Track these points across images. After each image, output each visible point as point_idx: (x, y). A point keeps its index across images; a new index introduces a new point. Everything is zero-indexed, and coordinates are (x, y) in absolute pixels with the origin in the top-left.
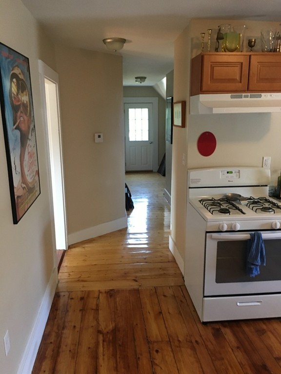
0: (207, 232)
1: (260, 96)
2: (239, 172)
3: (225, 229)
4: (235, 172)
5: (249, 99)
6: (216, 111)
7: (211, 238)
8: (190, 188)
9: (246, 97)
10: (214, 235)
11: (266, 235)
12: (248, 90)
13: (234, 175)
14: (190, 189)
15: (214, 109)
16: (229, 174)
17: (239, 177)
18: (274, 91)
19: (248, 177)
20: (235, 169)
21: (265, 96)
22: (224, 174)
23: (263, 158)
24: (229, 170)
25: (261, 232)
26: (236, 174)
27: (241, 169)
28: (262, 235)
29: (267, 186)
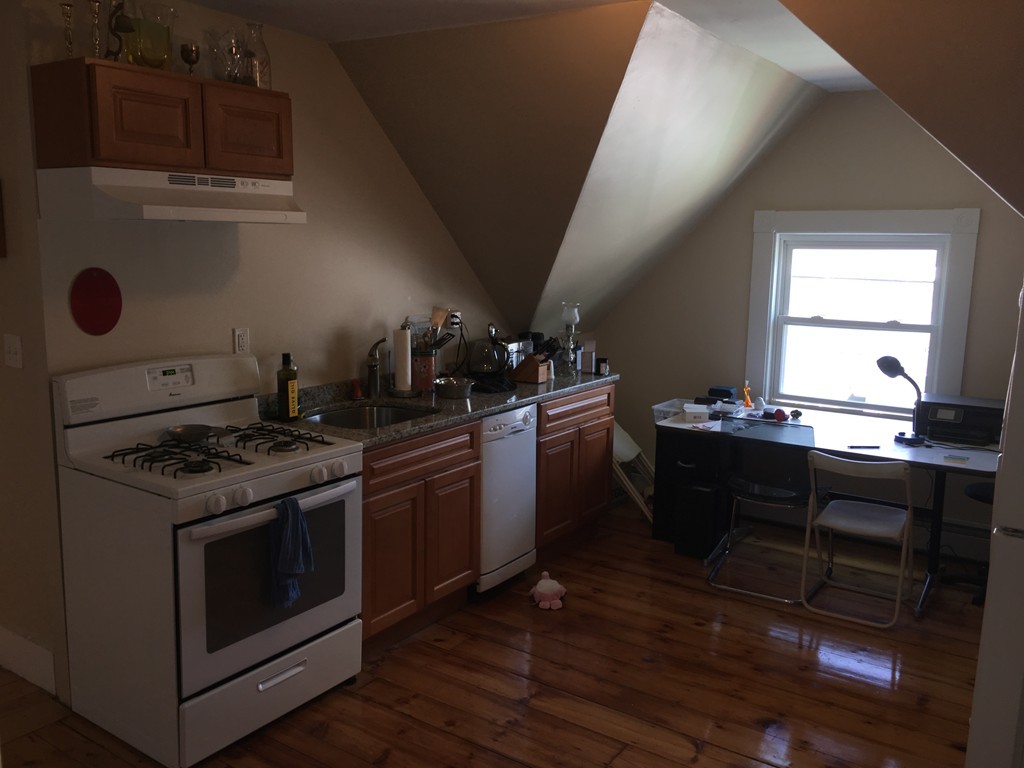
0: (176, 528)
1: (233, 185)
2: (191, 369)
3: (224, 508)
4: (182, 370)
5: (208, 188)
6: (151, 212)
7: (191, 539)
8: (67, 427)
9: (203, 182)
10: (197, 530)
11: (307, 502)
12: (206, 166)
13: (179, 377)
14: (69, 431)
15: (144, 206)
16: (167, 376)
17: (194, 383)
18: (257, 173)
19: (213, 379)
20: (179, 362)
21: (243, 183)
22: (155, 378)
23: (234, 332)
24: (168, 365)
25: (295, 496)
26: (184, 374)
27: (196, 363)
28: (299, 502)
29: (251, 396)
